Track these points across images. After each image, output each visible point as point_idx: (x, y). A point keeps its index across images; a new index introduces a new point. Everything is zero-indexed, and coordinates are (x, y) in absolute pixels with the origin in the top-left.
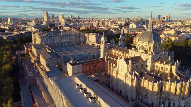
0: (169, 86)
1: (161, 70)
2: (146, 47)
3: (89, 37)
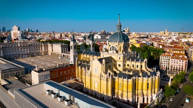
1: (132, 68)
2: (116, 47)
3: (52, 47)
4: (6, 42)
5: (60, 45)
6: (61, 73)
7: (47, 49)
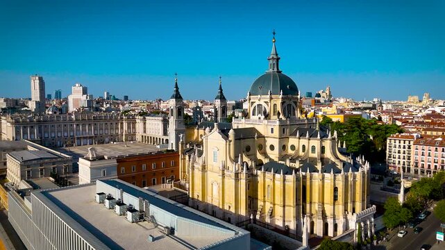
0: (321, 182)
1: (301, 153)
3: (145, 124)
4: (50, 113)
5: (161, 118)
6: (144, 166)
7: (134, 128)
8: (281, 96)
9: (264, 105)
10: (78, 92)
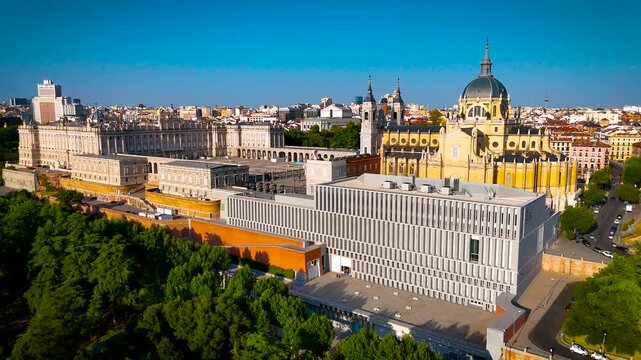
1: (521, 149)
2: (486, 108)
3: (240, 134)
5: (267, 127)
8: (501, 99)
9: (483, 106)
10: (48, 92)
